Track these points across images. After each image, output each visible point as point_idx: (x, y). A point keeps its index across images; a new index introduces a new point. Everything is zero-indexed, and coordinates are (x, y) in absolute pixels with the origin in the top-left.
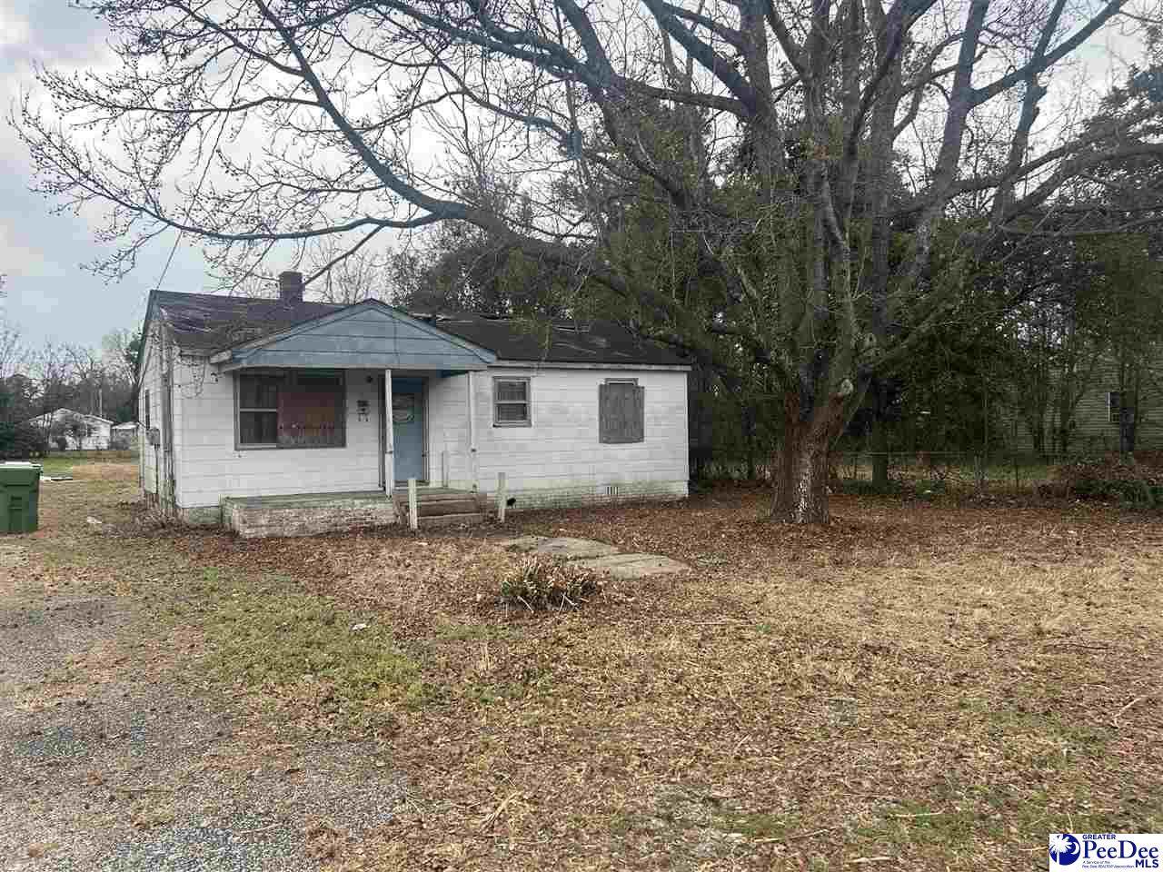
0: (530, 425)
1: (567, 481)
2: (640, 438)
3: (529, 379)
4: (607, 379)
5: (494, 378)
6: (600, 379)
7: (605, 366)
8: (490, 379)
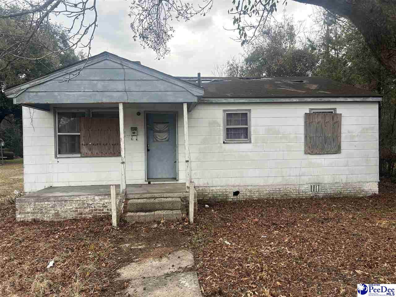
0: (250, 142)
1: (279, 180)
2: (338, 151)
3: (250, 110)
4: (311, 109)
5: (224, 111)
6: (305, 109)
7: (309, 100)
8: (221, 112)
